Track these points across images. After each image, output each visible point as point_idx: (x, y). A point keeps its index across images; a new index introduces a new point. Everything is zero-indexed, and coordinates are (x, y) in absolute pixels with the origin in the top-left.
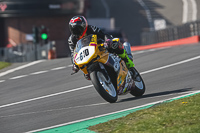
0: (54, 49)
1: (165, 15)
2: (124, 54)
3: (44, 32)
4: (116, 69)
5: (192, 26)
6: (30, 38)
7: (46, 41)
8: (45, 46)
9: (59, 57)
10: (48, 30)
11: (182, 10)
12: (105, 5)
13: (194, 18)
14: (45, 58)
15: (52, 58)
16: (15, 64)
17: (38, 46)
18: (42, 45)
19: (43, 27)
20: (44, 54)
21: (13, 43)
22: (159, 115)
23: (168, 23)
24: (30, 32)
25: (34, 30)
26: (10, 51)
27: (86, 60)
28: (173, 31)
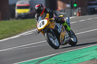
0: (80, 11)
2: (65, 24)
3: (75, 3)
4: (59, 32)
6: (68, 6)
7: (76, 8)
8: (75, 10)
9: (82, 15)
10: (77, 2)
14: (76, 16)
15: (79, 15)
17: (72, 10)
18: (74, 9)
20: (75, 13)
21: (60, 8)
24: (68, 3)
25: (70, 2)
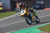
16: (18, 12)
19: (25, 3)
26: (17, 9)
27: (23, 14)
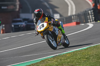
0: (4, 28)
1: (59, 12)
2: (60, 27)
4: (57, 34)
5: (73, 17)
11: (68, 9)
12: (29, 7)
13: (74, 13)
15: (3, 33)
22: (56, 61)
23: (61, 16)
28: (63, 19)
